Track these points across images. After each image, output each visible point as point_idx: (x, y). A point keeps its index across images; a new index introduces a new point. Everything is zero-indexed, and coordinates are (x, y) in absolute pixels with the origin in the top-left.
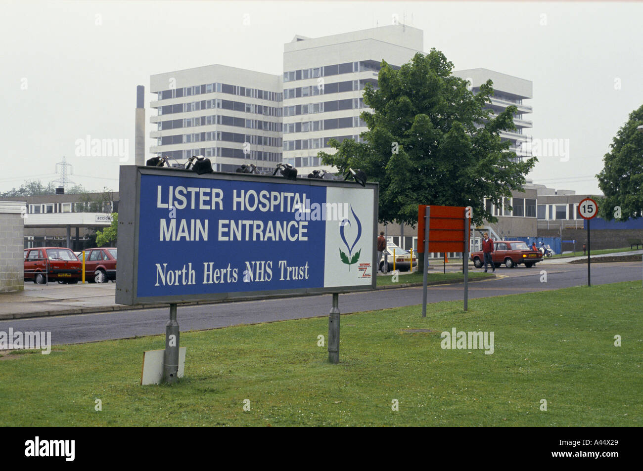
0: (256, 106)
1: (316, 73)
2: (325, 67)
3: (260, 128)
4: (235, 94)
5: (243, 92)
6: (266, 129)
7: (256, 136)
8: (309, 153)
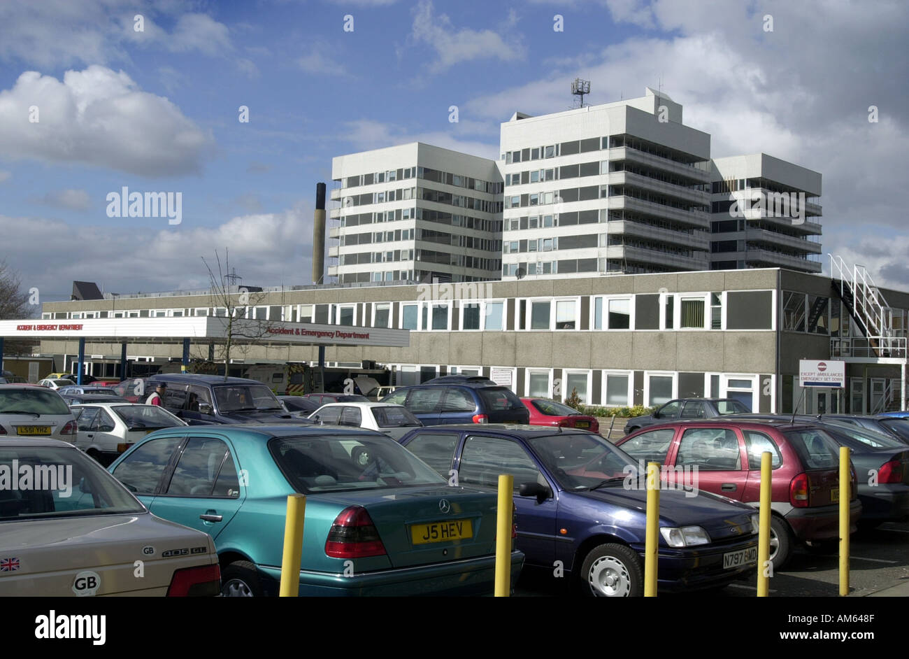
0: (466, 198)
1: (549, 152)
2: (562, 144)
3: (470, 226)
4: (440, 182)
5: (450, 179)
6: (477, 228)
7: (464, 237)
8: (537, 257)
